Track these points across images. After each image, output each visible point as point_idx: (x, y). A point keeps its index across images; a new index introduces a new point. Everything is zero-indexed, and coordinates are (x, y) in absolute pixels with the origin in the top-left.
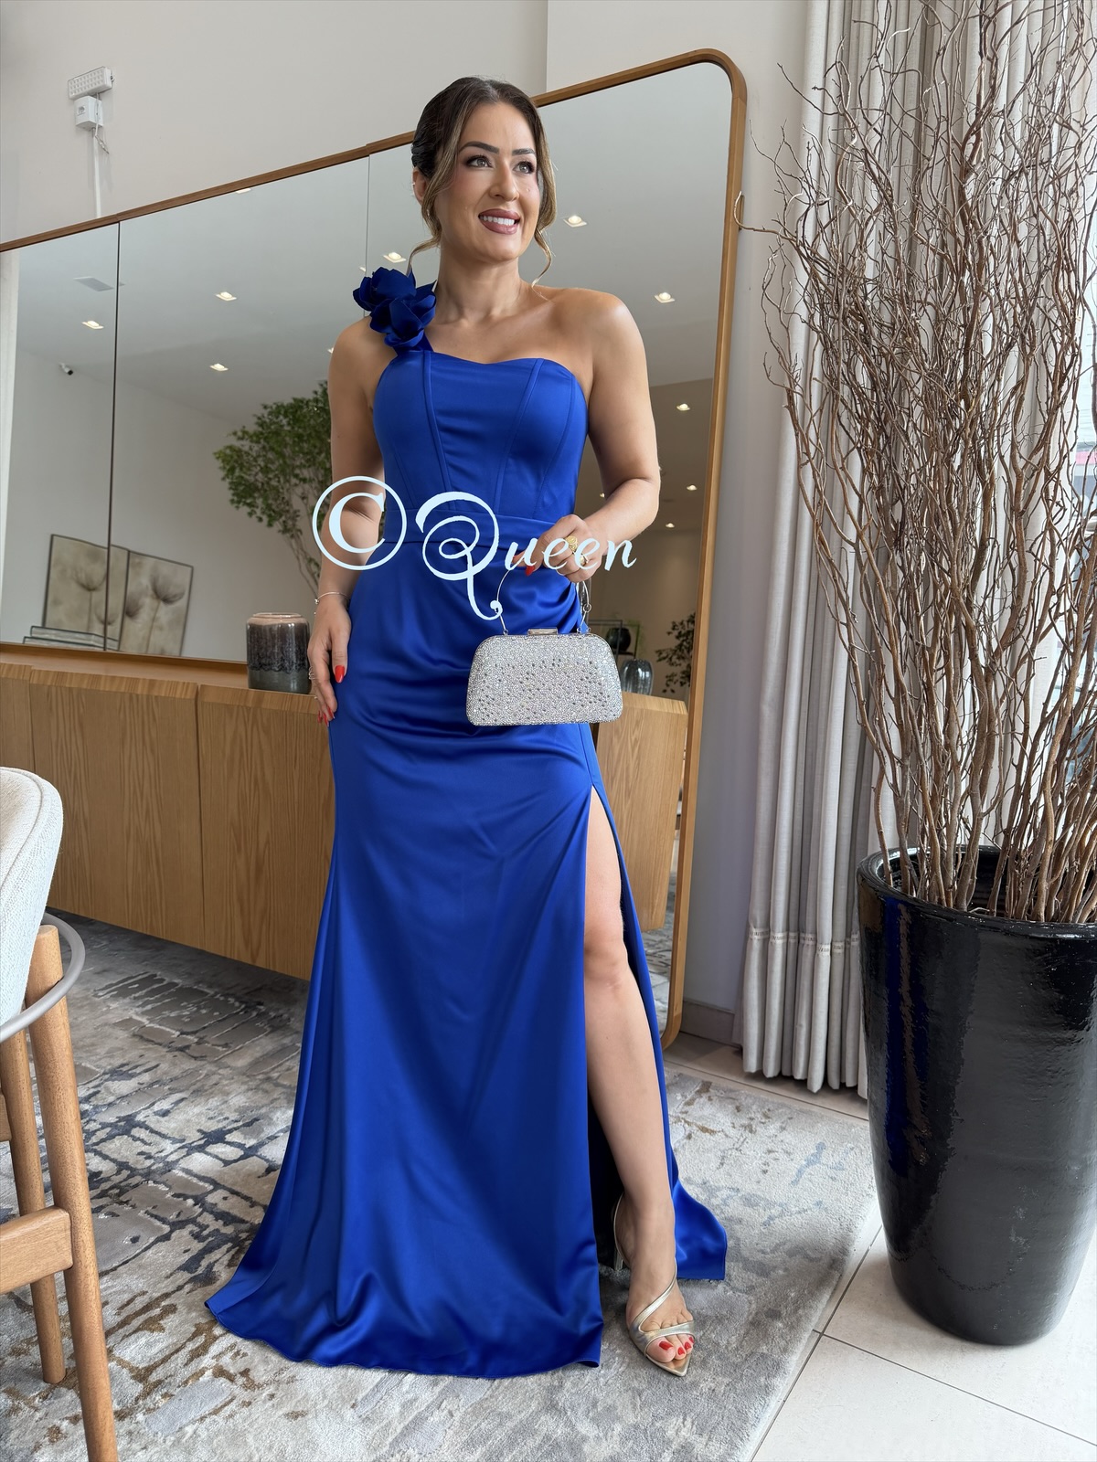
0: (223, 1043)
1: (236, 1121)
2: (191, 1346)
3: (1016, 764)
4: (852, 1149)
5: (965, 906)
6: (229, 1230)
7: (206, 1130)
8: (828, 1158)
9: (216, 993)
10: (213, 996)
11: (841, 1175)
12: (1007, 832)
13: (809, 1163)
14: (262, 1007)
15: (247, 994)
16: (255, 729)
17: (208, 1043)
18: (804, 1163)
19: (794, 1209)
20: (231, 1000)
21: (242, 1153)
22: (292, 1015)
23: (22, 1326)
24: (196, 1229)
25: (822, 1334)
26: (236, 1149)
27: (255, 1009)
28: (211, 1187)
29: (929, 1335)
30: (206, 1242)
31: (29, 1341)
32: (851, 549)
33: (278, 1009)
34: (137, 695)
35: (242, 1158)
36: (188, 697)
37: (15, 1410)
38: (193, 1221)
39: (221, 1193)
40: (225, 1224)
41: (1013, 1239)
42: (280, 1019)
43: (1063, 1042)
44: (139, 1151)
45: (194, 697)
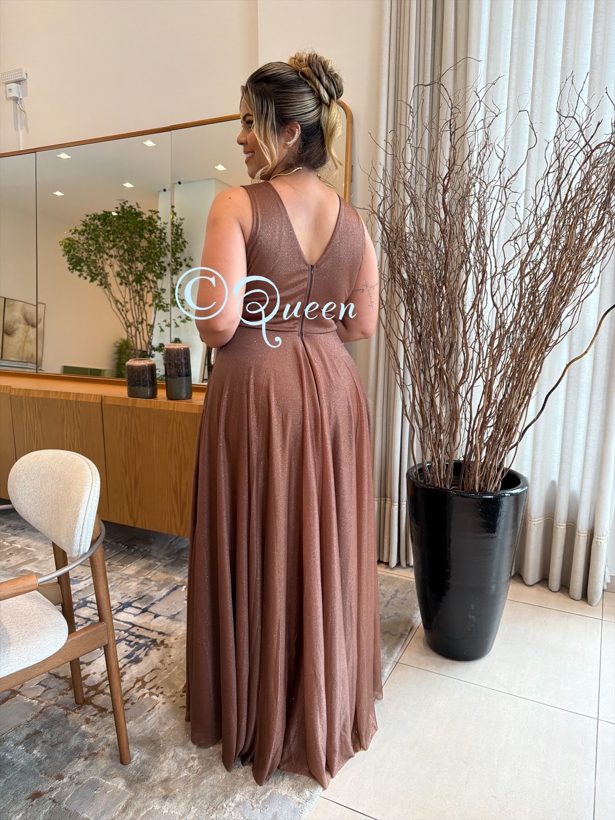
0: (121, 564)
1: (135, 598)
2: (137, 686)
3: (468, 429)
4: (410, 591)
5: (448, 487)
6: (142, 641)
7: (123, 602)
8: (400, 596)
9: (112, 542)
10: (110, 543)
11: (406, 602)
12: (465, 457)
13: (392, 598)
14: (136, 547)
15: (127, 541)
16: (133, 416)
17: (113, 564)
18: (390, 598)
19: (386, 617)
20: (120, 544)
21: (141, 611)
22: (151, 549)
23: (61, 684)
24: (128, 643)
25: (397, 662)
26: (138, 610)
27: (132, 548)
28: (131, 626)
29: (439, 660)
30: (134, 648)
31: (66, 690)
32: (401, 343)
33: (145, 547)
34: (70, 401)
35: (141, 613)
36: (97, 401)
37: (70, 714)
38: (124, 639)
39: (135, 628)
40: (140, 640)
41: (470, 617)
42: (145, 552)
43: (485, 538)
44: (94, 613)
45: (100, 402)
